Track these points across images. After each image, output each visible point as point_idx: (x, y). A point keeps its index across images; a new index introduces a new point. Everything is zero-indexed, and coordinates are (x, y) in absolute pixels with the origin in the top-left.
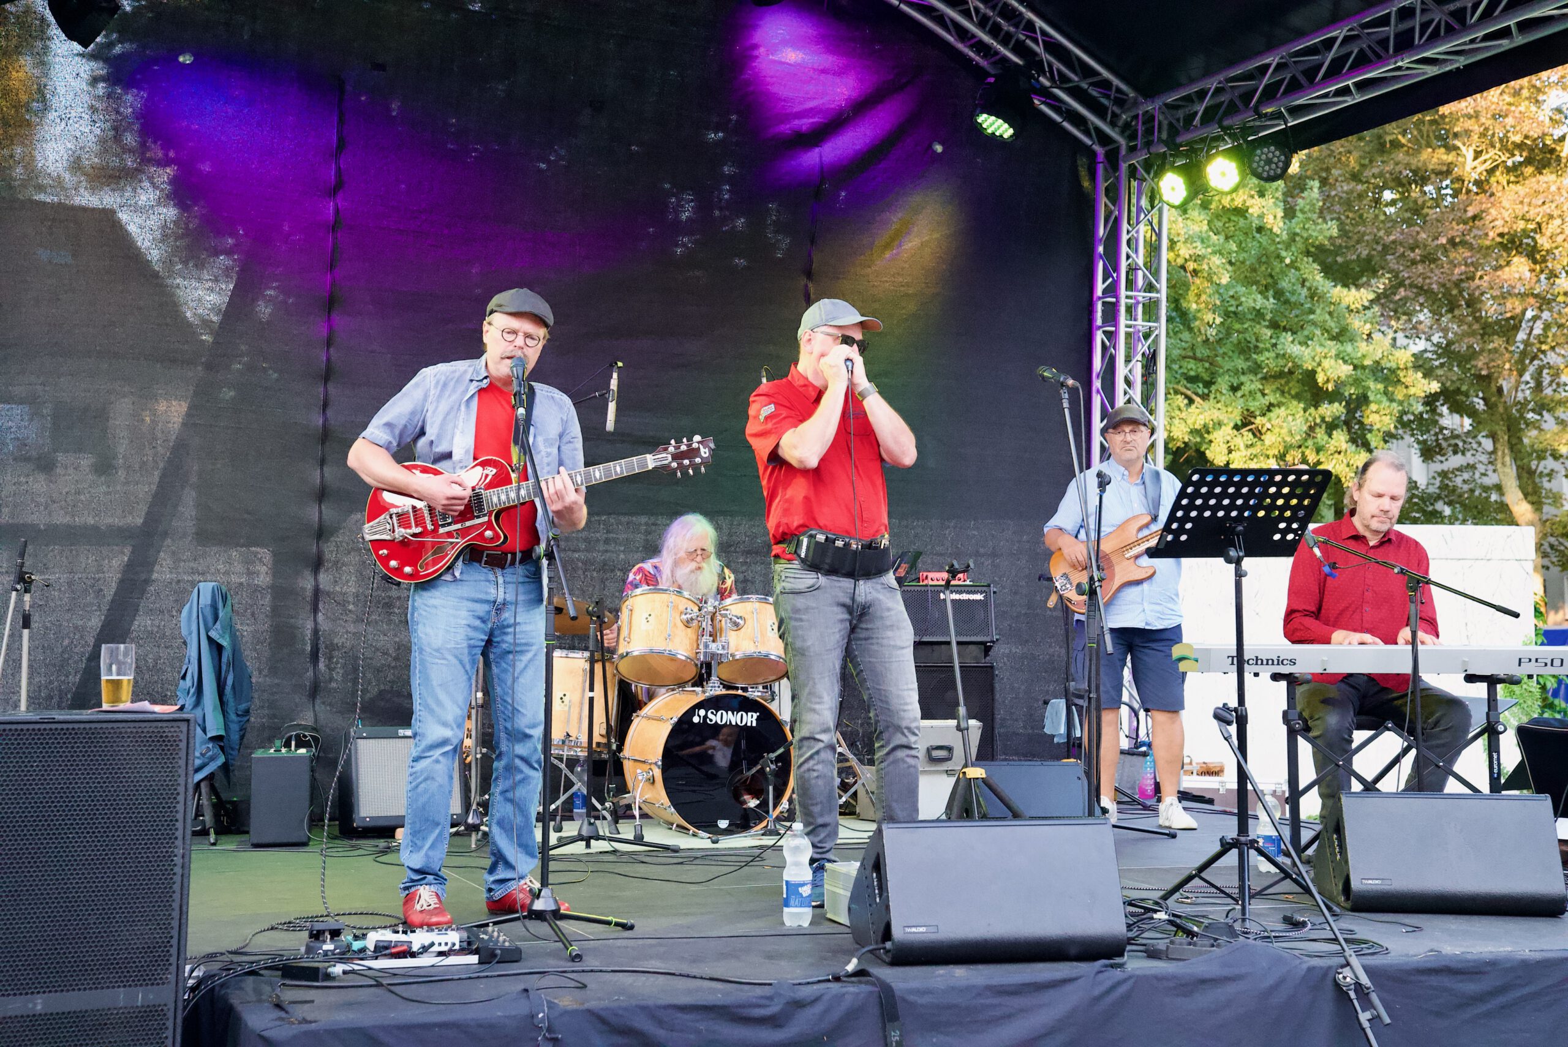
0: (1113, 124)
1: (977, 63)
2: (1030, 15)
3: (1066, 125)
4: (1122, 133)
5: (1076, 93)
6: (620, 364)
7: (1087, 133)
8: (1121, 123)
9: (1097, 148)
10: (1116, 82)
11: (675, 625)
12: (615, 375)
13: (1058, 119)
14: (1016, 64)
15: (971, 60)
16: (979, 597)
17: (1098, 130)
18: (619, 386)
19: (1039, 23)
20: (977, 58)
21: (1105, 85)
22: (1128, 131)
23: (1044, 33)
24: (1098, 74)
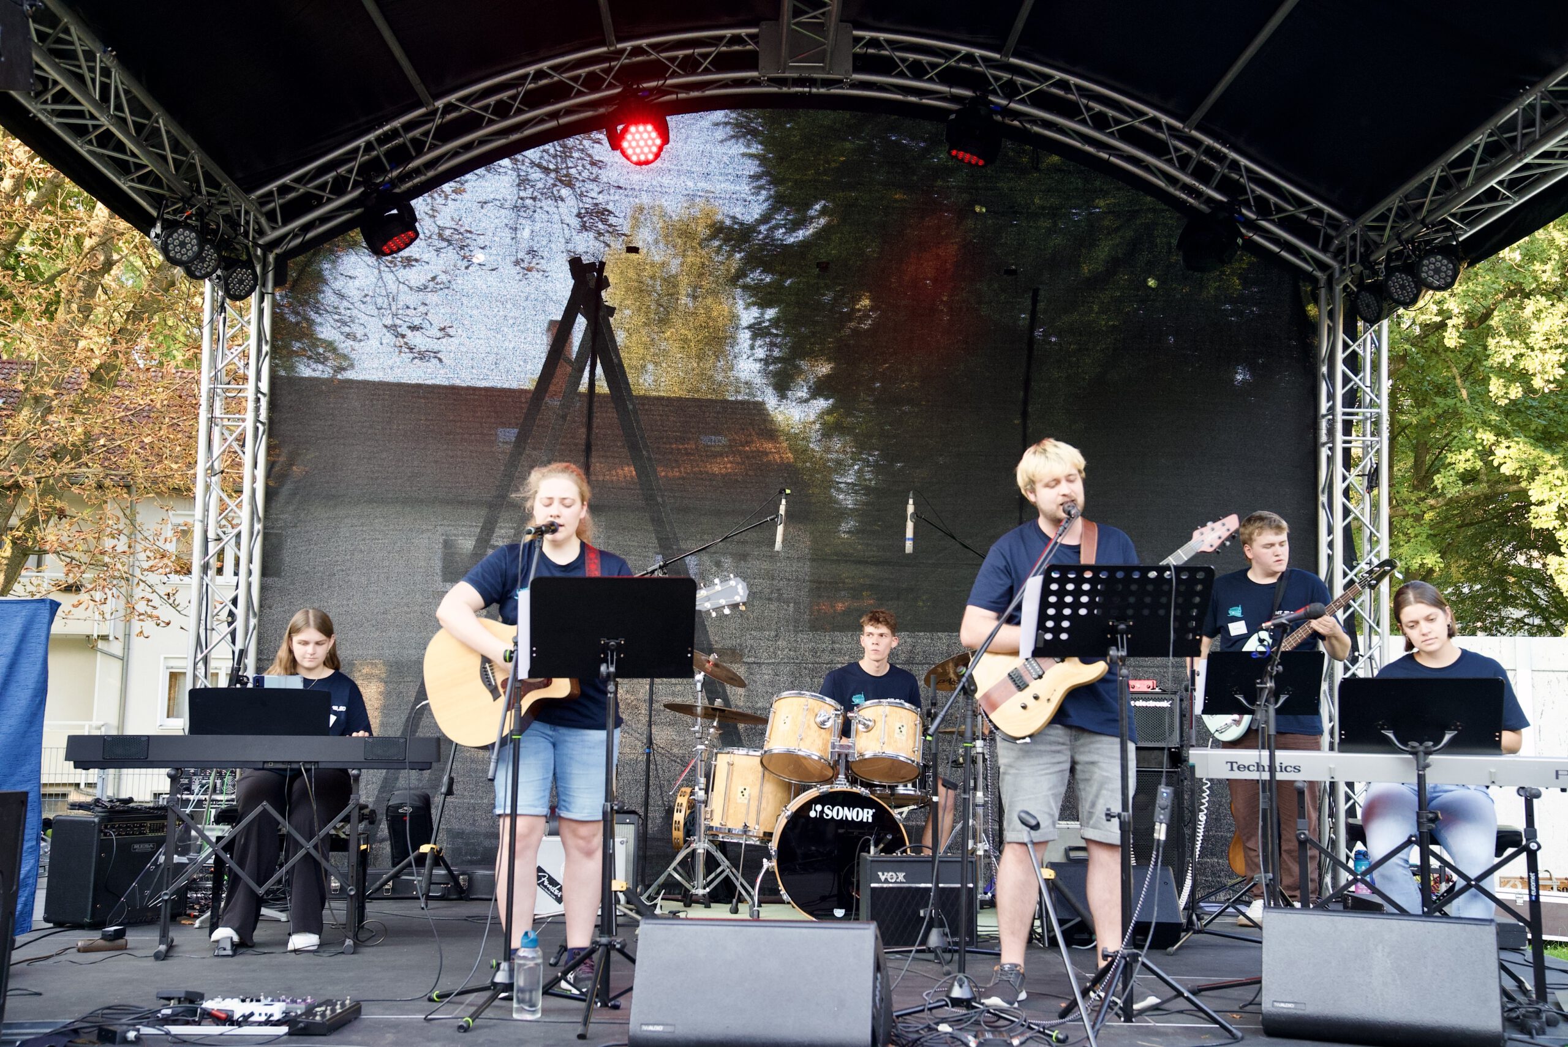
0: (1324, 250)
1: (1191, 204)
2: (1233, 155)
3: (1284, 253)
4: (1335, 257)
5: (1288, 224)
6: (788, 491)
7: (1305, 260)
8: (1333, 248)
9: (1318, 274)
10: (1327, 209)
11: (809, 726)
12: (784, 501)
13: (1277, 250)
14: (1221, 202)
15: (1184, 202)
16: (1165, 704)
17: (1313, 258)
18: (787, 511)
19: (1244, 161)
20: (1190, 200)
21: (1317, 213)
22: (1338, 254)
23: (1248, 169)
24: (1310, 204)
